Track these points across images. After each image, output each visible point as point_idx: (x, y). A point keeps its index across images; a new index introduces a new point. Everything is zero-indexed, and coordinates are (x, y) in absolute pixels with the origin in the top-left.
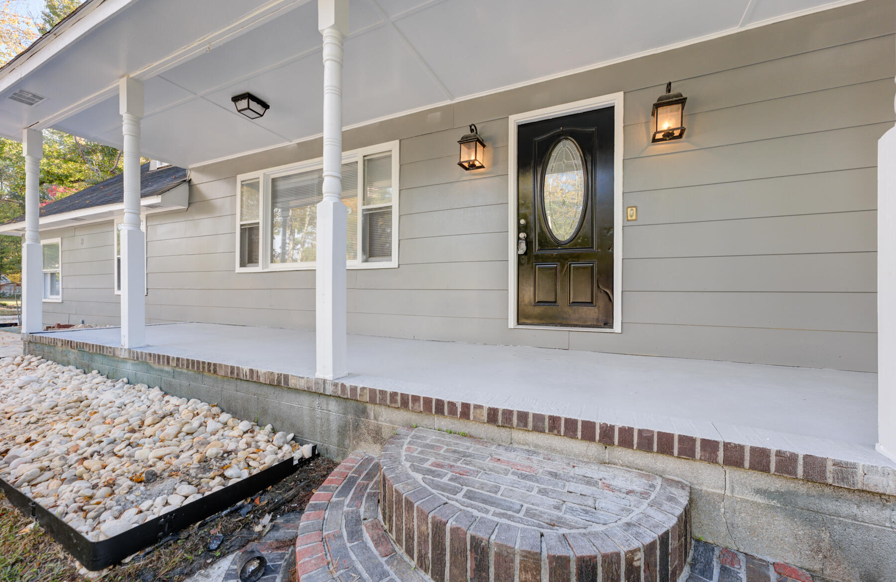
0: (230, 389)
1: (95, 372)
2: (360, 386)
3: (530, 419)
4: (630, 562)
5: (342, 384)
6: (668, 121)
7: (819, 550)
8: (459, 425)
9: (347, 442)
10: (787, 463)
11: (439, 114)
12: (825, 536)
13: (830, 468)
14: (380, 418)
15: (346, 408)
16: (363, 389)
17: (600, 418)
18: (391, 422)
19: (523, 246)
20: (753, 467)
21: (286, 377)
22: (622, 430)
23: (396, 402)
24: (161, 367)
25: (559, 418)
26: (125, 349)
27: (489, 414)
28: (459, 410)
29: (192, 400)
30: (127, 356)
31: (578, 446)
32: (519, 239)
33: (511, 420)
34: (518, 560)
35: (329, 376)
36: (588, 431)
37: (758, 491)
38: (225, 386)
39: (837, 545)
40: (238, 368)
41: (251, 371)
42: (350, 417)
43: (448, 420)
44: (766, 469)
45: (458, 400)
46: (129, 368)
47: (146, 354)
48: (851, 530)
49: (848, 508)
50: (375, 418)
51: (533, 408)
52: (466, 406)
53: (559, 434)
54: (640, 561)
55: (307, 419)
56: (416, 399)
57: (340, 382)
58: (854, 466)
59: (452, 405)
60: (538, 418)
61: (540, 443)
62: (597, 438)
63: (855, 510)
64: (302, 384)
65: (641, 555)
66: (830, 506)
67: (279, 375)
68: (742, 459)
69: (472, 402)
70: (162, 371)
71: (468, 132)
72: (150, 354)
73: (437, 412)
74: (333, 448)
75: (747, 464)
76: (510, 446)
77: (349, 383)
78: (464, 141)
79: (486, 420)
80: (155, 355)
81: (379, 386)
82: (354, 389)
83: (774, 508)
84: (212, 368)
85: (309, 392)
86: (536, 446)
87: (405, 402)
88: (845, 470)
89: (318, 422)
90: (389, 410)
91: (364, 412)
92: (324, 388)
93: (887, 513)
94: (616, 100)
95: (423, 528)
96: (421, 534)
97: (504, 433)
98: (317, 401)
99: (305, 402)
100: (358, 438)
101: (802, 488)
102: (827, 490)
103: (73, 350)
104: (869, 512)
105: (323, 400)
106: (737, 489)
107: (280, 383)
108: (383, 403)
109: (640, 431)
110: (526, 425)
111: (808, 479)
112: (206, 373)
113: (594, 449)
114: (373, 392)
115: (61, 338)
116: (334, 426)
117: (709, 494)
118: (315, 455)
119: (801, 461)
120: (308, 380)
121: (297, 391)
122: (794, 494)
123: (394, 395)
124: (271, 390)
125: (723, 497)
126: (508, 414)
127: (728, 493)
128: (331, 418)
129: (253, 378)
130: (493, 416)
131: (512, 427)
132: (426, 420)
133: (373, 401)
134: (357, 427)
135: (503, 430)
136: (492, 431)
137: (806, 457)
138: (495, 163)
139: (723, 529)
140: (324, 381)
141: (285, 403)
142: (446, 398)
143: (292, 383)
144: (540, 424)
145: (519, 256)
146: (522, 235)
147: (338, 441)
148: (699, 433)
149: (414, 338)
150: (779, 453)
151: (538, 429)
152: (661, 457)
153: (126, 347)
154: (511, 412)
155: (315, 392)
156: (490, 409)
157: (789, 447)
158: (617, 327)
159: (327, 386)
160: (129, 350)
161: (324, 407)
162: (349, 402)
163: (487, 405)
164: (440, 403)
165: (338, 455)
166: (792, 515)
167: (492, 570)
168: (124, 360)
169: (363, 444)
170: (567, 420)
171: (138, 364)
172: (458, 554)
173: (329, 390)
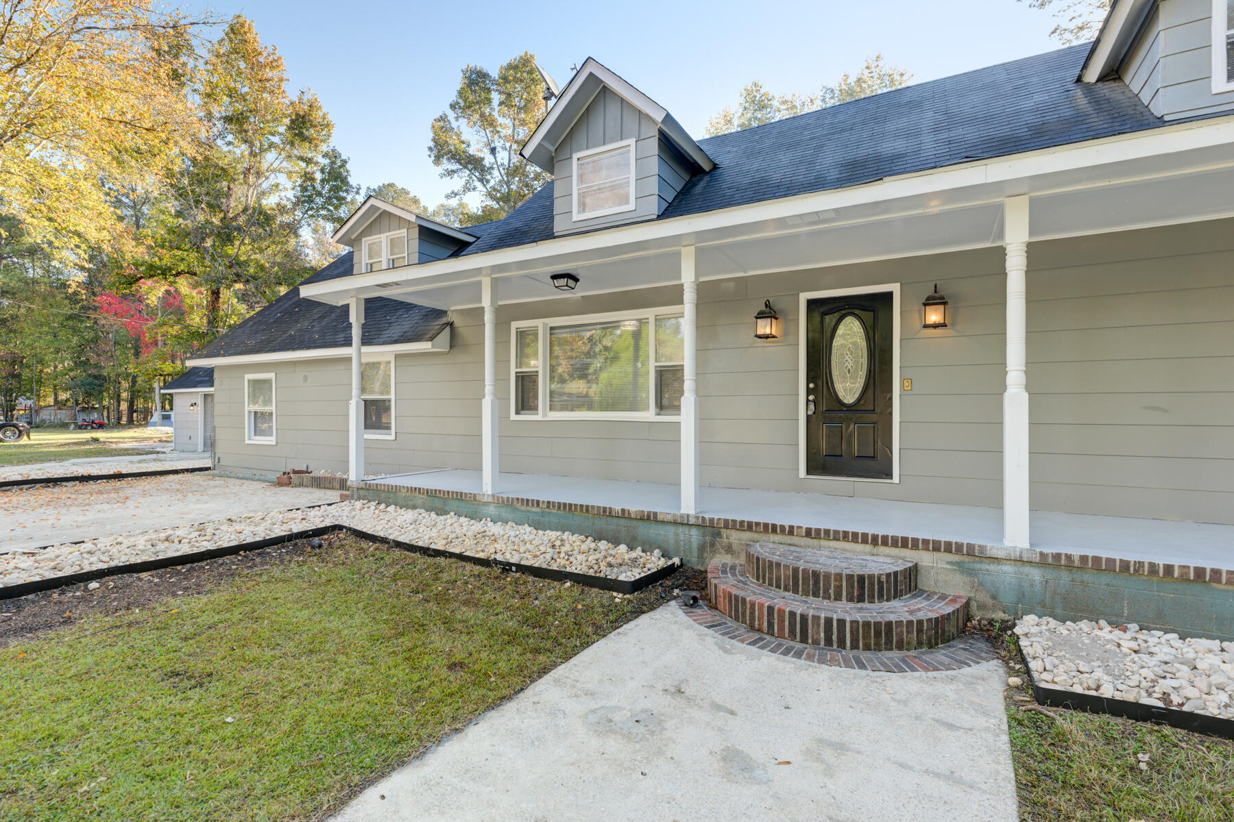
0: (601, 524)
1: (452, 514)
2: (716, 517)
3: (832, 533)
4: (879, 578)
5: (703, 517)
6: (934, 316)
7: (974, 587)
8: (788, 539)
9: (705, 555)
10: (959, 547)
11: (732, 284)
12: (976, 580)
13: (977, 548)
14: (731, 538)
15: (704, 533)
16: (719, 519)
17: (870, 531)
18: (739, 539)
19: (812, 407)
20: (945, 551)
21: (655, 514)
22: (883, 537)
23: (744, 526)
24: (529, 508)
25: (848, 532)
26: (488, 495)
27: (806, 532)
28: (787, 529)
29: (566, 533)
30: (490, 499)
31: (860, 547)
32: (808, 401)
33: (820, 534)
34: (833, 577)
35: (692, 512)
36: (865, 539)
37: (948, 563)
38: (596, 522)
39: (981, 584)
40: (610, 508)
41: (623, 510)
42: (708, 539)
43: (779, 536)
44: (950, 552)
45: (787, 523)
46: (492, 510)
47: (512, 499)
48: (986, 576)
49: (985, 566)
50: (727, 538)
51: (833, 527)
52: (791, 527)
53: (848, 541)
54: (884, 579)
55: (672, 541)
56: (758, 524)
57: (701, 515)
58: (986, 547)
59: (782, 527)
60: (836, 532)
61: (838, 547)
62: (870, 541)
63: (987, 567)
64: (670, 518)
65: (884, 577)
66: (978, 566)
67: (649, 513)
68: (940, 547)
69: (795, 524)
70: (529, 511)
71: (763, 308)
72: (518, 499)
73: (772, 532)
74: (694, 560)
75: (942, 550)
76: (820, 548)
77: (707, 516)
78: (761, 316)
79: (804, 534)
80: (523, 500)
81: (730, 517)
82: (712, 520)
83: (955, 570)
84: (584, 508)
85: (675, 523)
86: (835, 548)
87: (750, 526)
88: (982, 548)
89: (682, 543)
90: (738, 532)
91: (719, 534)
92: (688, 520)
93: (1000, 567)
94: (895, 288)
95: (787, 572)
96: (785, 576)
97: (815, 542)
98: (681, 529)
99: (671, 530)
100: (714, 552)
101: (966, 559)
102: (977, 559)
103: (420, 496)
104: (993, 567)
105: (686, 529)
106: (939, 562)
107: (650, 518)
108: (734, 528)
109: (892, 537)
110: (829, 537)
111: (968, 554)
112: (578, 513)
113: (868, 548)
114: (726, 521)
115: (405, 485)
116: (695, 545)
117: (926, 566)
118: (682, 565)
119: (965, 546)
120: (674, 515)
121: (663, 522)
122: (963, 562)
123: (742, 522)
124: (640, 523)
125: (932, 567)
126: (818, 531)
127: (935, 565)
128: (692, 540)
129: (624, 514)
130: (808, 533)
131: (820, 538)
132: (765, 537)
133: (726, 527)
134: (713, 545)
135: (815, 540)
136: (809, 541)
137: (967, 544)
138: (785, 334)
139: (933, 583)
140: (688, 516)
141: (653, 531)
142: (778, 523)
143: (660, 517)
144: (837, 536)
145: (808, 416)
146: (811, 398)
147: (698, 555)
148: (921, 536)
149: (710, 486)
150: (956, 543)
151: (836, 539)
152: (903, 550)
153: (490, 492)
154: (820, 530)
155: (681, 522)
156: (807, 528)
157: (960, 540)
158: (896, 479)
159: (690, 519)
160: (493, 496)
161: (687, 533)
162: (706, 528)
163: (804, 526)
164: (774, 526)
165: (698, 564)
166: (962, 573)
167: (822, 583)
168: (486, 504)
169: (718, 555)
170: (853, 533)
171: (502, 507)
172: (806, 580)
173: (692, 521)
